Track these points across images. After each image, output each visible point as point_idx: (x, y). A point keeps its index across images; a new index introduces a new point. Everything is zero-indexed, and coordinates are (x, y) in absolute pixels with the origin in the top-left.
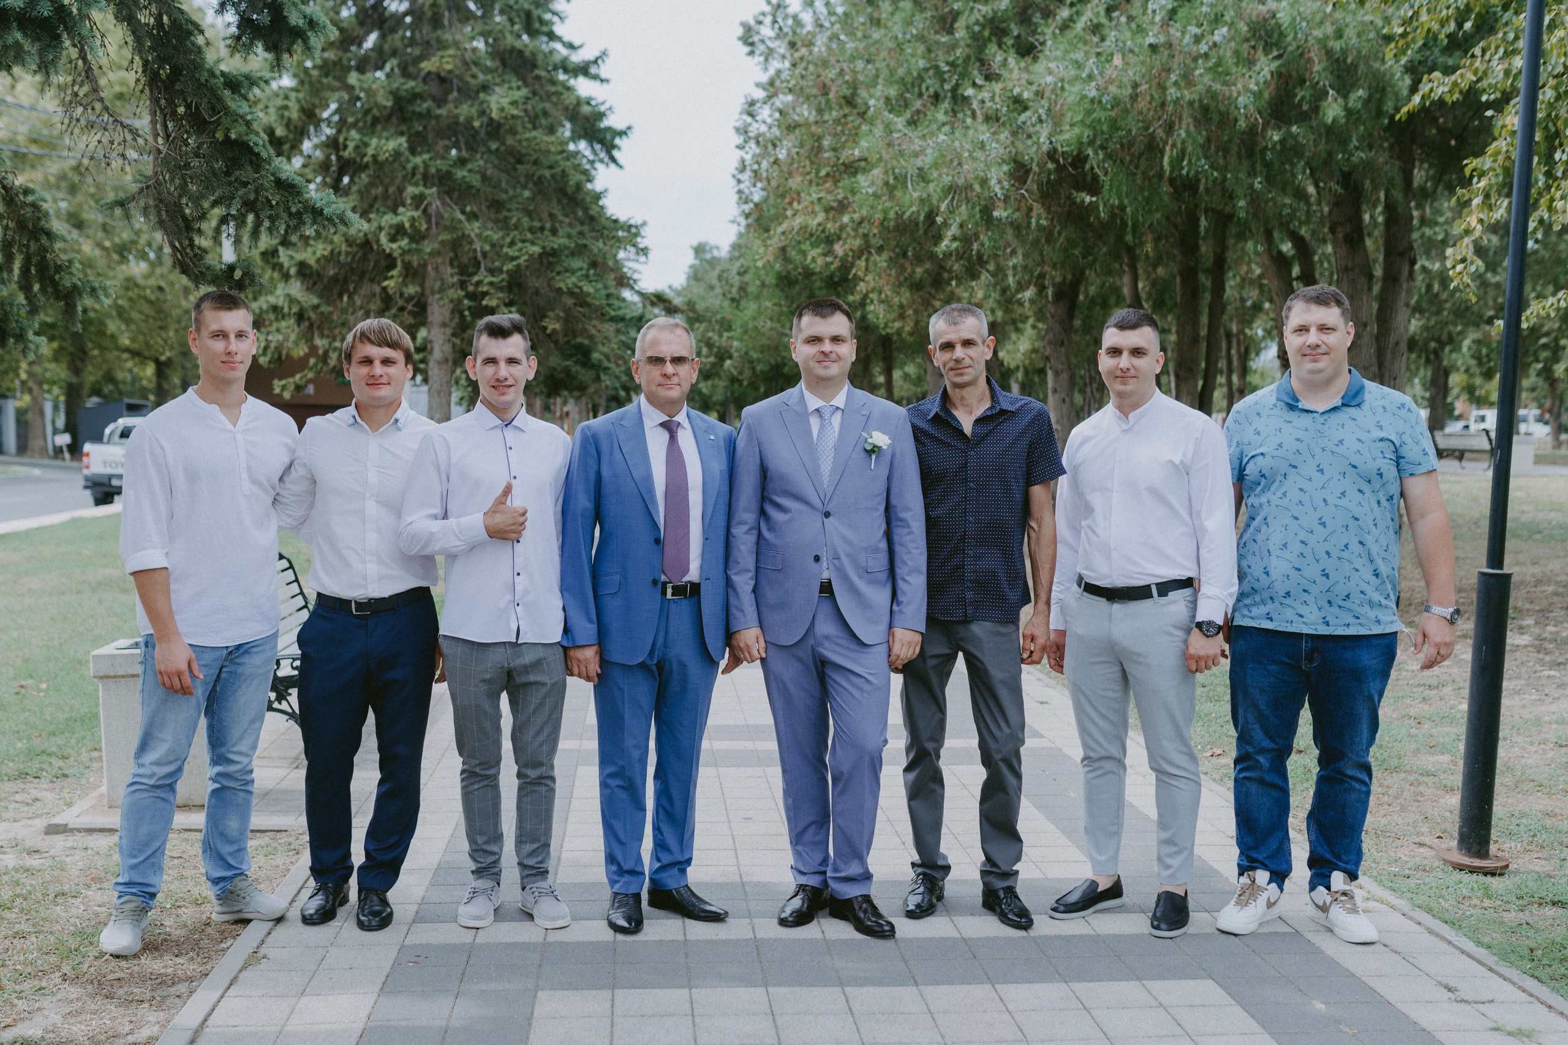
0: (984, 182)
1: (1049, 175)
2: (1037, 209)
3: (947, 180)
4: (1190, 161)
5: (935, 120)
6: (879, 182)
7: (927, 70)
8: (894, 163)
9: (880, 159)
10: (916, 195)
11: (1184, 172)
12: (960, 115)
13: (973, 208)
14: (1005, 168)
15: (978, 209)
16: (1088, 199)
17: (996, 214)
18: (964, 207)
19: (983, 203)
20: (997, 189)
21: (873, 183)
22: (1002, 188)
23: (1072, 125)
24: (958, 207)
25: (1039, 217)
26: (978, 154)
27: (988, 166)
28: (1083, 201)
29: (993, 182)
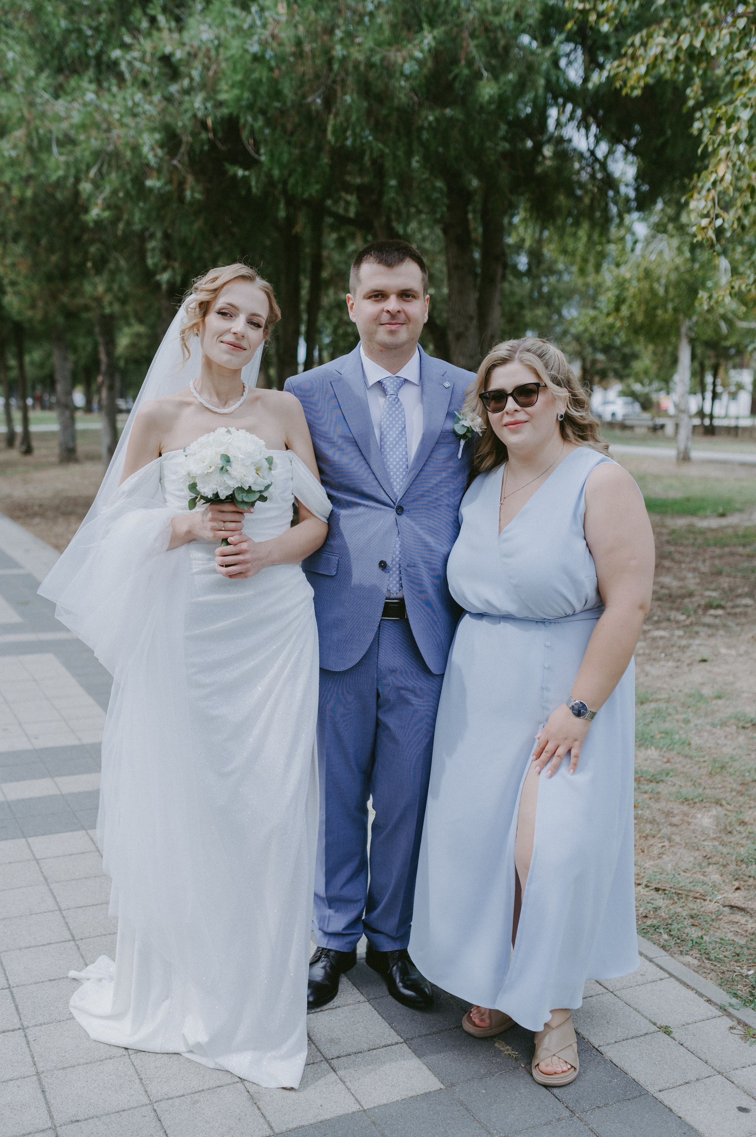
0: (136, 149)
1: (202, 145)
2: (190, 179)
3: (95, 144)
4: (354, 134)
5: (79, 88)
6: (22, 145)
7: (68, 32)
8: (38, 122)
9: (22, 118)
10: (62, 159)
11: (349, 143)
12: (105, 85)
13: (124, 175)
14: (157, 136)
15: (128, 177)
16: (240, 173)
17: (149, 183)
18: (113, 176)
19: (134, 171)
20: (150, 156)
21: (15, 147)
22: (156, 156)
23: (233, 86)
24: (109, 173)
25: (193, 191)
26: (128, 120)
27: (140, 132)
28: (235, 175)
29: (145, 149)
